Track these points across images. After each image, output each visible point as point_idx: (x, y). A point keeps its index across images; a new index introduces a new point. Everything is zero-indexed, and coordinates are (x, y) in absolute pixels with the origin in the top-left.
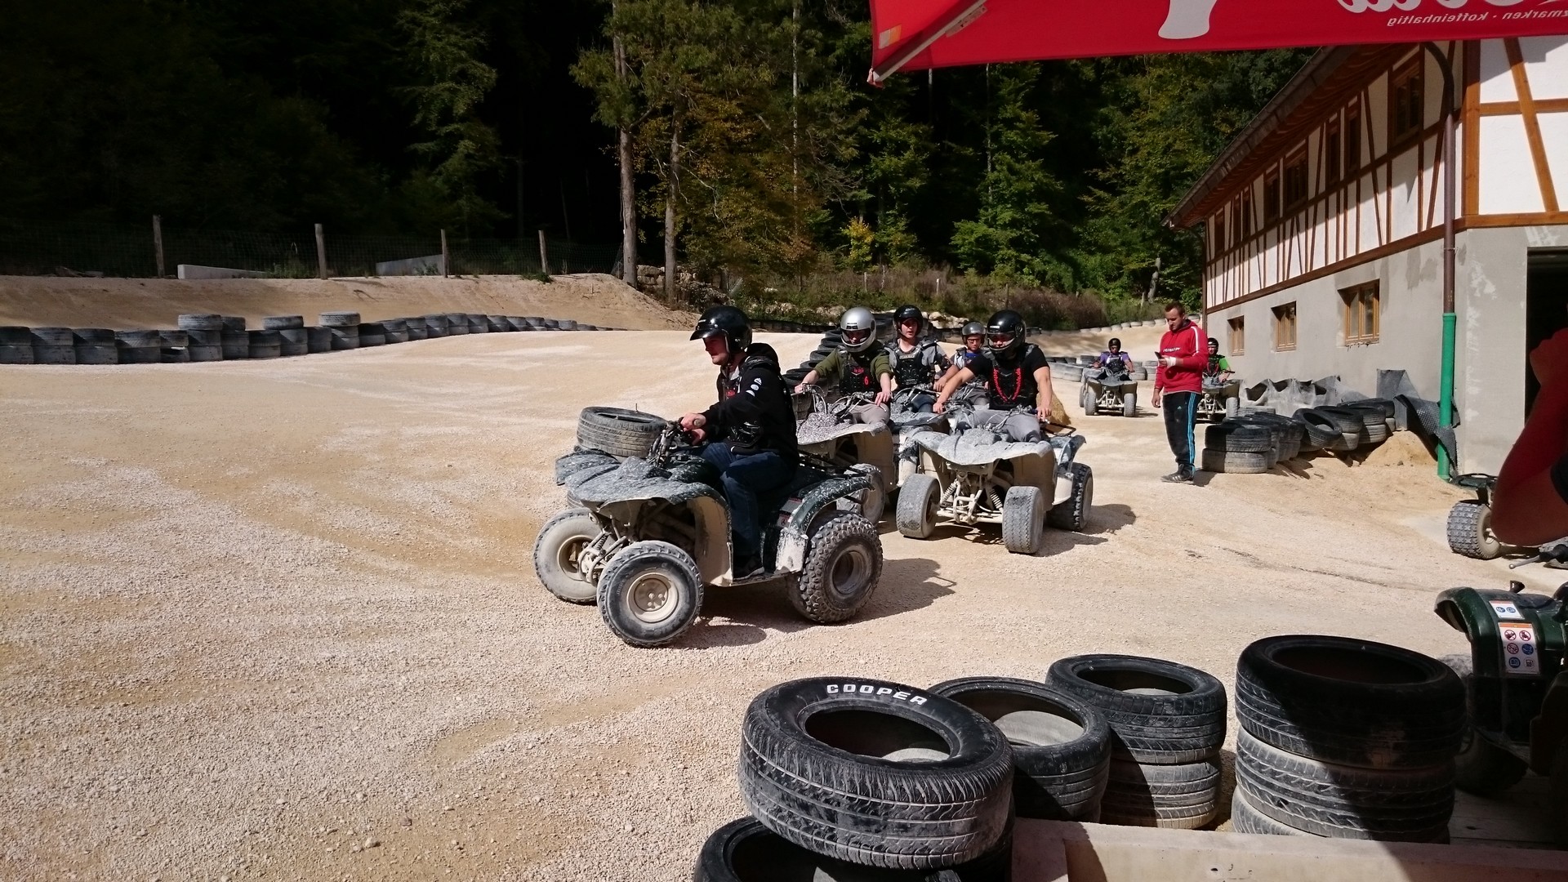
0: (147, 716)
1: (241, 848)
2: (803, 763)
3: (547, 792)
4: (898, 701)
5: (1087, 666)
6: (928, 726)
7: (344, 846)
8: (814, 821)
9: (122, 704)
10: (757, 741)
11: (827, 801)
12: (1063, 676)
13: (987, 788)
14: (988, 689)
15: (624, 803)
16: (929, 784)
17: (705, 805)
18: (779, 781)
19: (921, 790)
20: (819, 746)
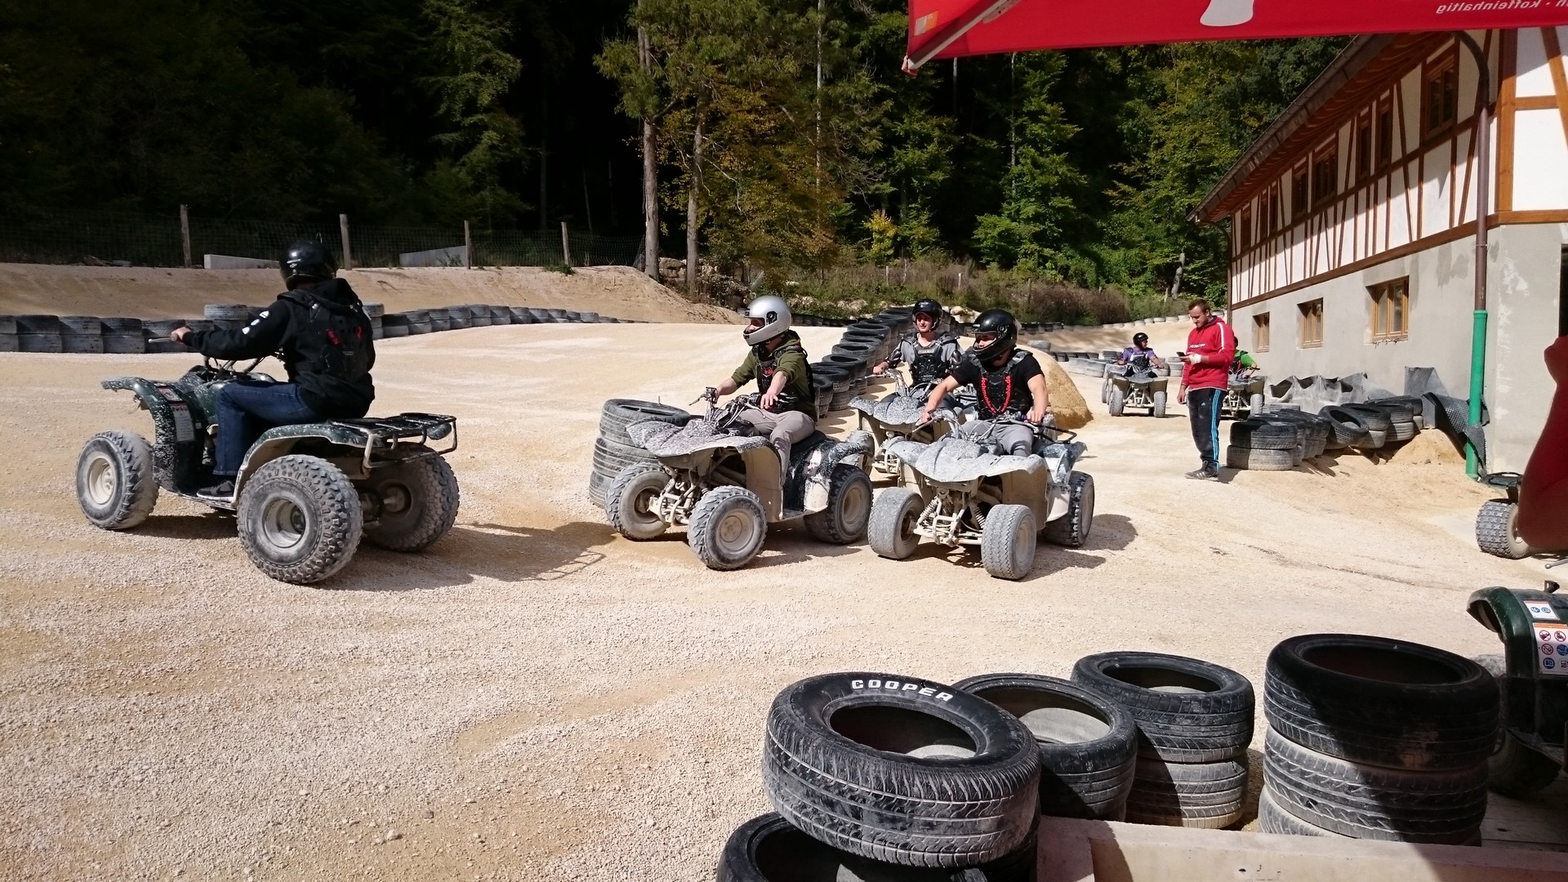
0: (172, 705)
1: (264, 839)
2: (828, 760)
3: (568, 785)
4: (924, 697)
5: (1112, 663)
6: (954, 722)
7: (365, 838)
8: (839, 817)
9: (147, 693)
10: (782, 736)
11: (852, 798)
12: (1089, 673)
13: (1014, 786)
14: (1013, 686)
15: (646, 797)
16: (955, 781)
17: (726, 800)
18: (804, 777)
19: (948, 788)
20: (844, 742)
